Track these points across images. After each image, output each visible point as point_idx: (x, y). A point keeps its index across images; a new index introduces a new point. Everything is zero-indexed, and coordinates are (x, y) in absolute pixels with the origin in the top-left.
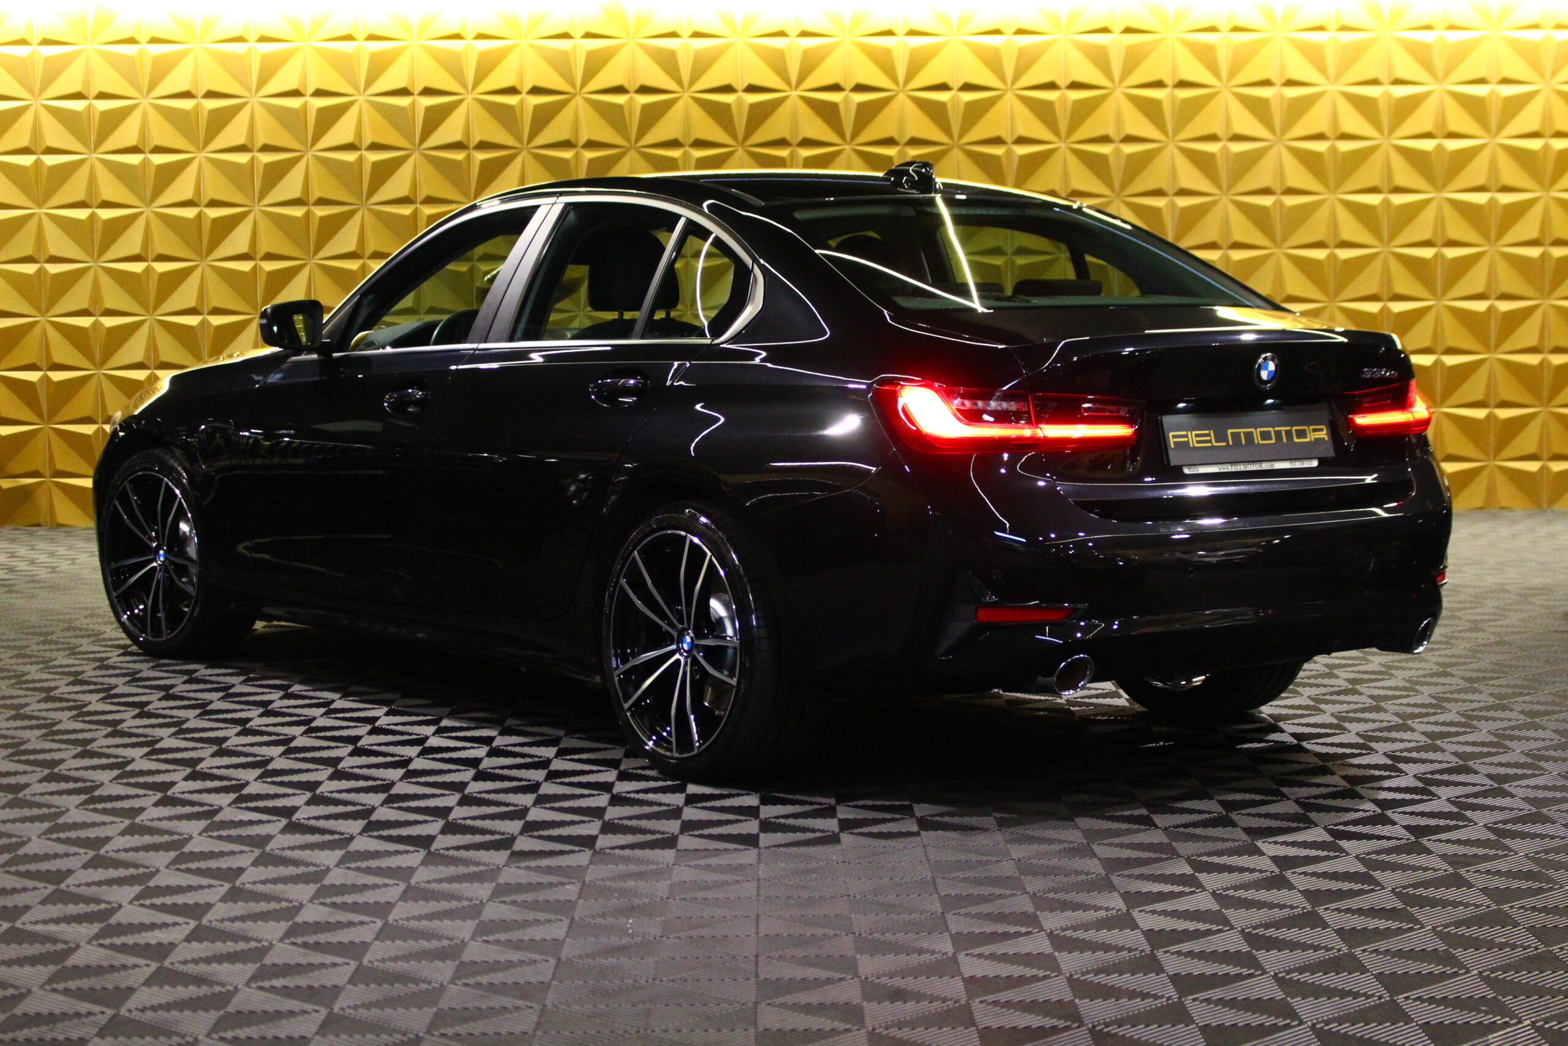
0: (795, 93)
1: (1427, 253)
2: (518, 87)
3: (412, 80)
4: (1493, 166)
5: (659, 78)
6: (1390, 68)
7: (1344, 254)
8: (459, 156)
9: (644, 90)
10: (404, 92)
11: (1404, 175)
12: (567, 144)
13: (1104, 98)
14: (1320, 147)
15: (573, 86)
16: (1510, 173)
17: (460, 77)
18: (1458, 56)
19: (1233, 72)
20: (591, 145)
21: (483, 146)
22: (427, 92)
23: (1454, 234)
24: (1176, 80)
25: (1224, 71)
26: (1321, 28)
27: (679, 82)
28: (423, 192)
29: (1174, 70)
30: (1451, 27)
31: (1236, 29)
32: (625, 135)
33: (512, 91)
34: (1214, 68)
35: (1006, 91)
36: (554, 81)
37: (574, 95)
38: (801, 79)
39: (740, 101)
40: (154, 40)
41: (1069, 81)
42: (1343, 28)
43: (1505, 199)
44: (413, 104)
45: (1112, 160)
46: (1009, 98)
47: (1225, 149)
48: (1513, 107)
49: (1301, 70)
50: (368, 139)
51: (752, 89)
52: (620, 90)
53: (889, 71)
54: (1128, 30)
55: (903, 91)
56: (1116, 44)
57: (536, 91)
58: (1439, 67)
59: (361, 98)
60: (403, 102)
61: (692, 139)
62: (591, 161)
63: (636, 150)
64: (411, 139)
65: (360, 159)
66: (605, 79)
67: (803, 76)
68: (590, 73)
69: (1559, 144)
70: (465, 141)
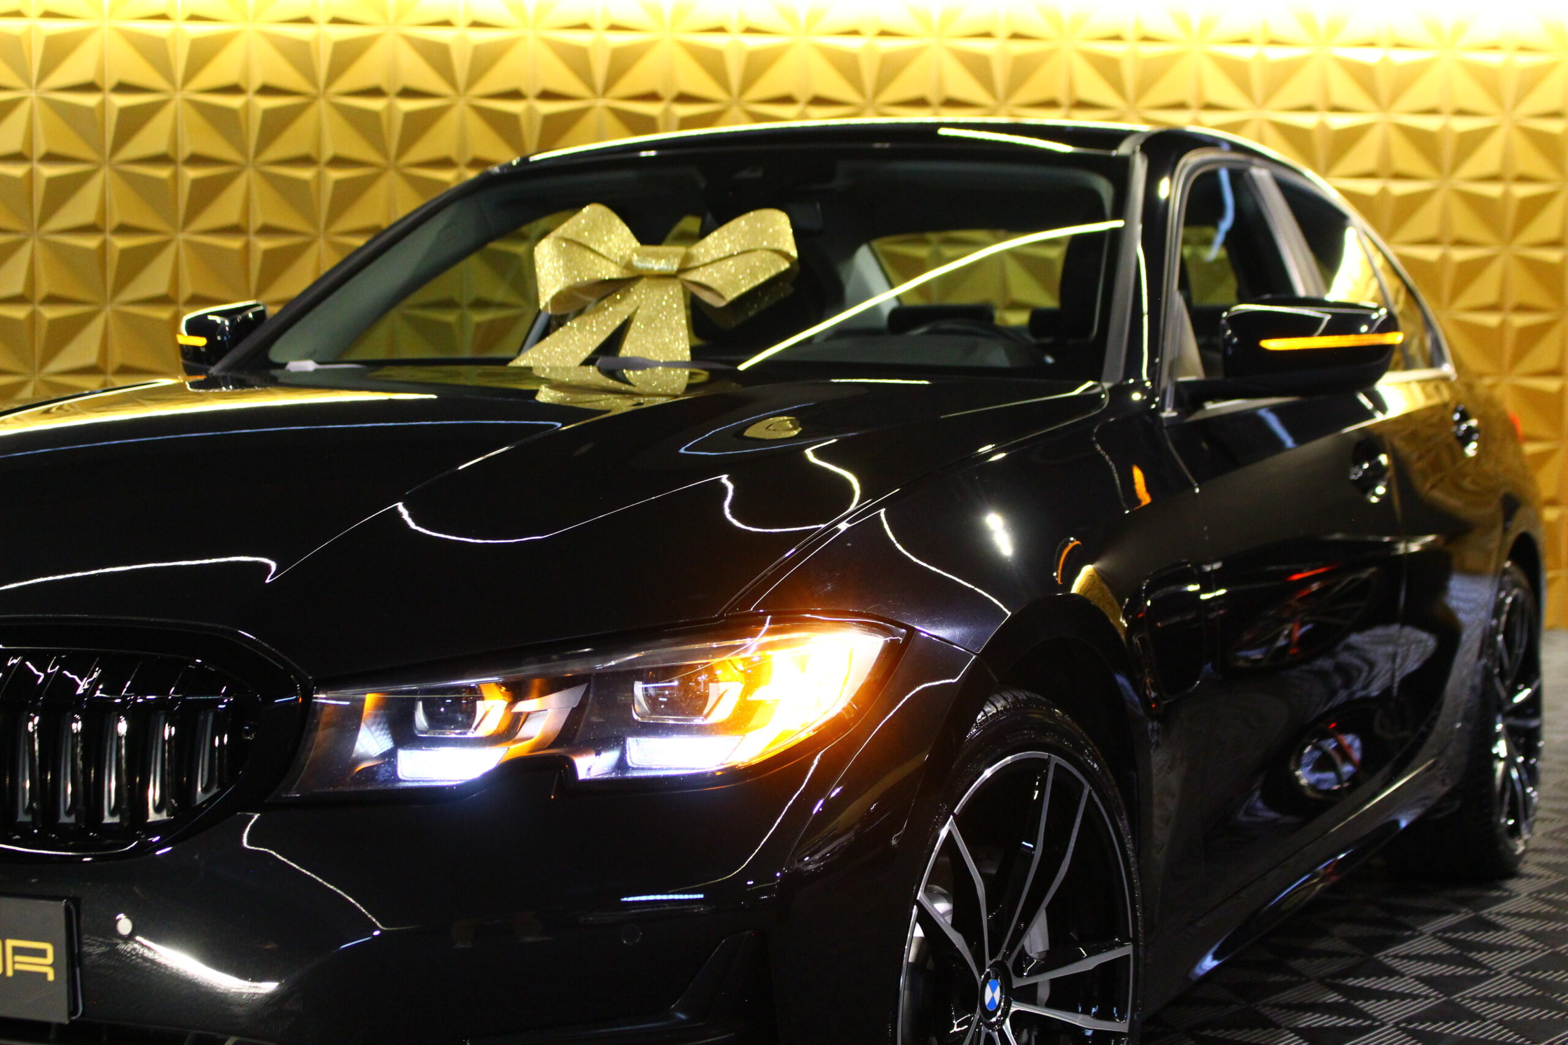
0: (601, 103)
2: (243, 84)
3: (101, 69)
4: (1445, 217)
5: (425, 77)
6: (1326, 91)
8: (163, 173)
9: (408, 93)
10: (90, 87)
12: (306, 161)
15: (314, 83)
16: (1465, 224)
17: (166, 70)
18: (1405, 80)
20: (338, 162)
21: (196, 160)
22: (123, 88)
26: (1246, 41)
27: (451, 81)
28: (115, 218)
29: (1071, 88)
31: (1145, 39)
32: (382, 150)
33: (234, 89)
34: (1117, 85)
36: (290, 78)
37: (314, 98)
38: (610, 82)
39: (531, 111)
43: (1460, 255)
44: (103, 104)
48: (1470, 143)
49: (1221, 90)
50: (41, 147)
51: (546, 95)
52: (375, 92)
53: (719, 74)
54: (1015, 36)
56: (1000, 52)
57: (266, 90)
58: (1384, 93)
59: (32, 95)
60: (90, 100)
61: (469, 157)
62: (338, 183)
63: (398, 170)
64: (99, 148)
65: (30, 175)
66: (356, 77)
67: (611, 81)
68: (337, 69)
69: (1522, 191)
70: (171, 153)
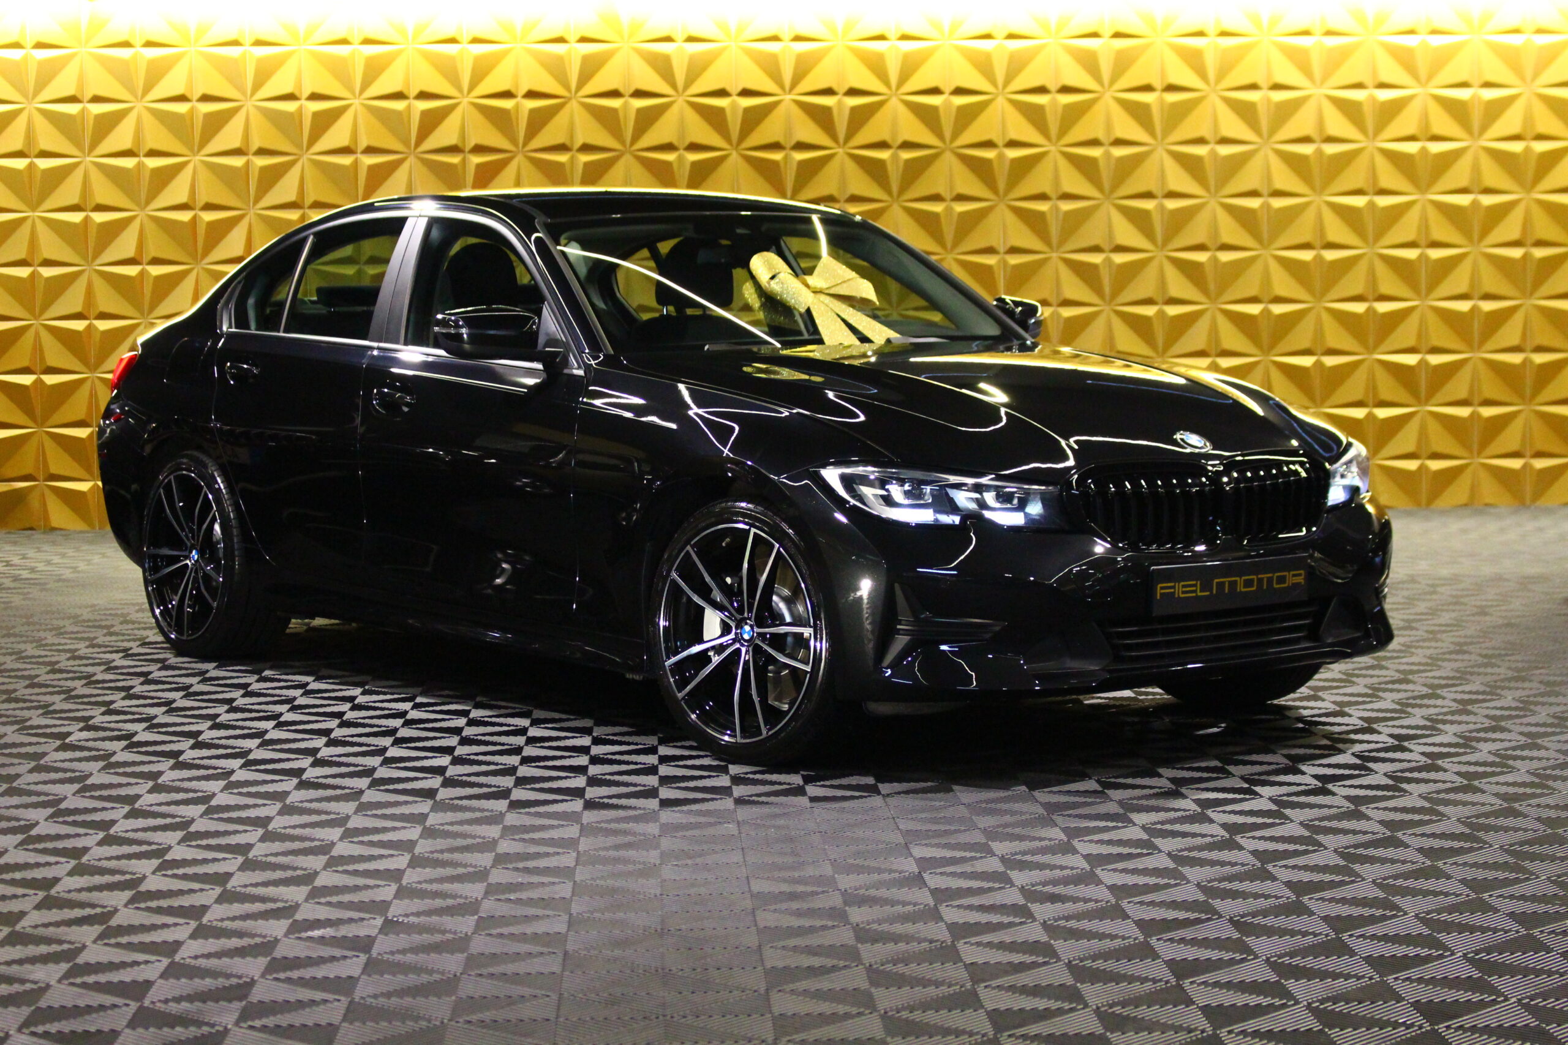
0: (788, 97)
1: (1411, 254)
2: (513, 90)
3: (407, 83)
4: (1476, 169)
5: (652, 81)
6: (1374, 72)
7: (1330, 255)
8: (455, 159)
9: (639, 94)
10: (399, 96)
11: (1388, 177)
12: (562, 148)
13: (1094, 101)
14: (1306, 149)
15: (567, 87)
16: (1493, 175)
17: (455, 82)
18: (1441, 60)
19: (1220, 77)
20: (586, 148)
21: (479, 149)
22: (423, 95)
23: (1437, 235)
24: (1165, 85)
25: (1211, 74)
26: (1306, 33)
27: (674, 86)
29: (1163, 73)
30: (1434, 32)
31: (1223, 34)
32: (620, 139)
33: (507, 95)
34: (1202, 73)
35: (997, 95)
36: (548, 85)
37: (570, 99)
38: (795, 83)
39: (734, 105)
40: (149, 44)
41: (1059, 86)
42: (1329, 33)
43: (1487, 200)
44: (409, 107)
45: (1102, 164)
46: (1001, 103)
47: (1213, 153)
48: (1495, 109)
49: (1288, 73)
50: (363, 143)
51: (746, 93)
52: (615, 94)
53: (882, 75)
54: (1117, 35)
55: (896, 95)
56: (1105, 48)
57: (531, 94)
58: (1423, 72)
59: (356, 102)
60: (399, 105)
61: (687, 143)
62: (586, 164)
63: (631, 153)
64: (406, 143)
65: (356, 162)
66: (600, 83)
67: (796, 80)
68: (585, 77)
69: (1541, 147)
70: (460, 145)
